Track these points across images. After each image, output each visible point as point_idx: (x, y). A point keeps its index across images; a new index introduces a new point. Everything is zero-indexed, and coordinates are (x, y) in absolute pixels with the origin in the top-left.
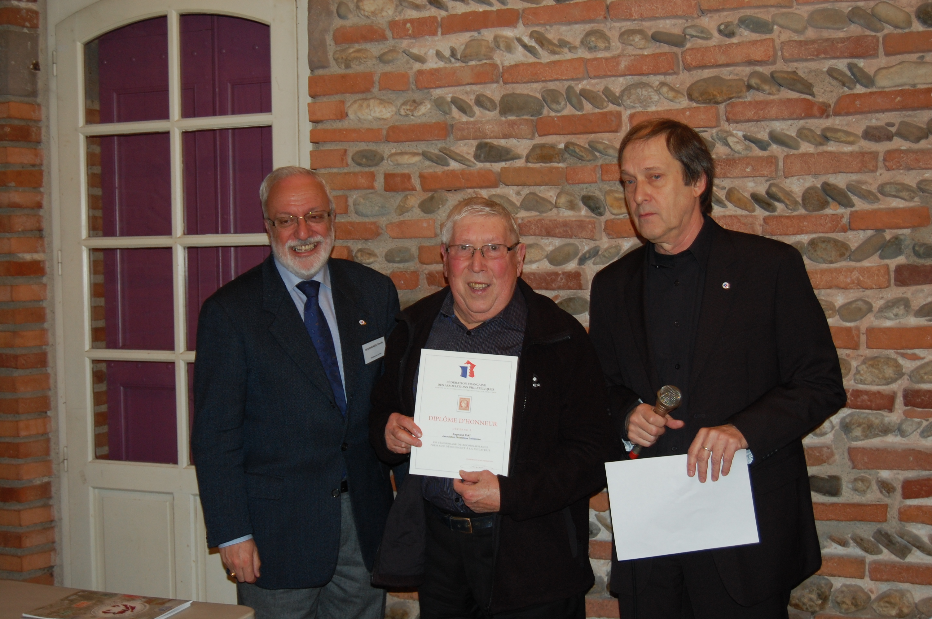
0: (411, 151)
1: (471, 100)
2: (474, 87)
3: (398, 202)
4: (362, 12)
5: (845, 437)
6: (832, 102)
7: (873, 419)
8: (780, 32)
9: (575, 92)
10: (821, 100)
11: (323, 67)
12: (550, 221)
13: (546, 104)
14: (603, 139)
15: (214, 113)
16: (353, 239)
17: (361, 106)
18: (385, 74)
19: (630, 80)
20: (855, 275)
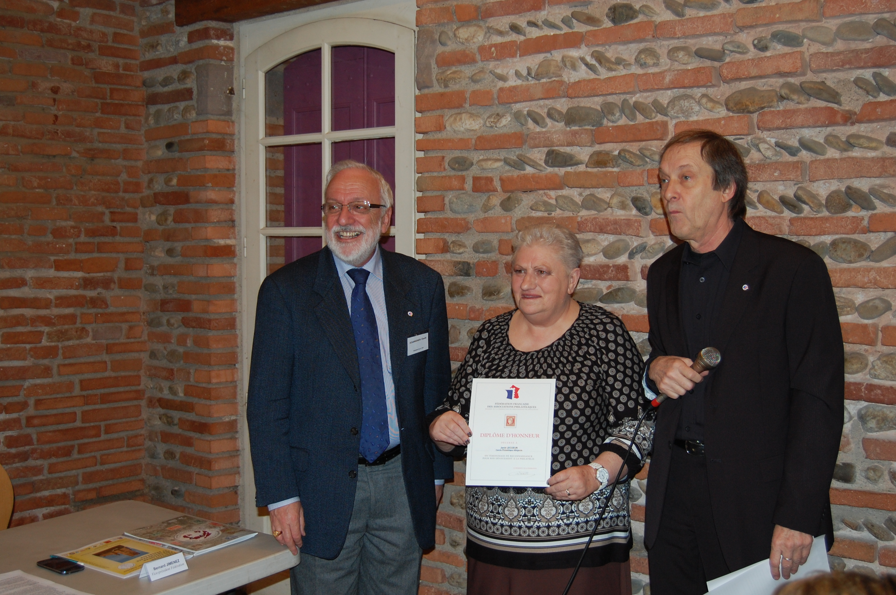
0: (494, 158)
1: (544, 113)
2: (547, 102)
3: (483, 201)
4: (458, 39)
5: (861, 427)
7: (888, 413)
8: (809, 45)
9: (630, 104)
10: (847, 108)
11: (428, 87)
12: (604, 219)
13: (605, 115)
14: (651, 146)
16: (448, 232)
17: (455, 119)
18: (474, 93)
19: (675, 92)
20: (873, 274)
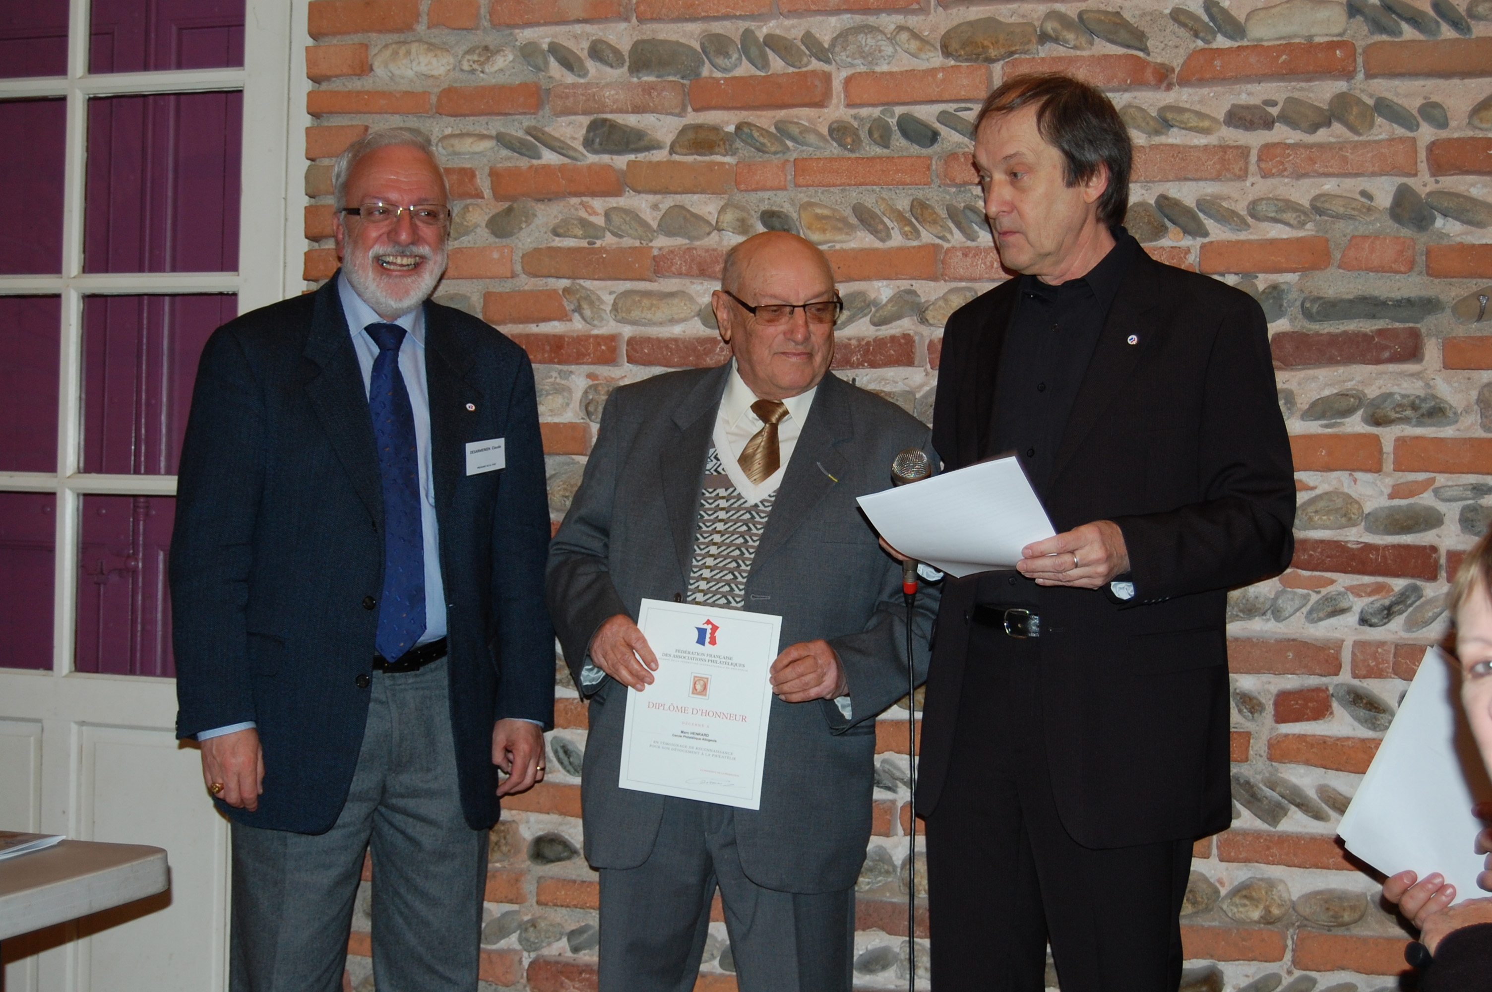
0: (477, 132)
1: (582, 49)
2: (588, 28)
6: (1177, 63)
9: (756, 39)
10: (1159, 61)
12: (707, 251)
13: (708, 58)
14: (799, 118)
15: (145, 66)
17: (395, 53)
18: (440, 2)
19: (847, 20)
